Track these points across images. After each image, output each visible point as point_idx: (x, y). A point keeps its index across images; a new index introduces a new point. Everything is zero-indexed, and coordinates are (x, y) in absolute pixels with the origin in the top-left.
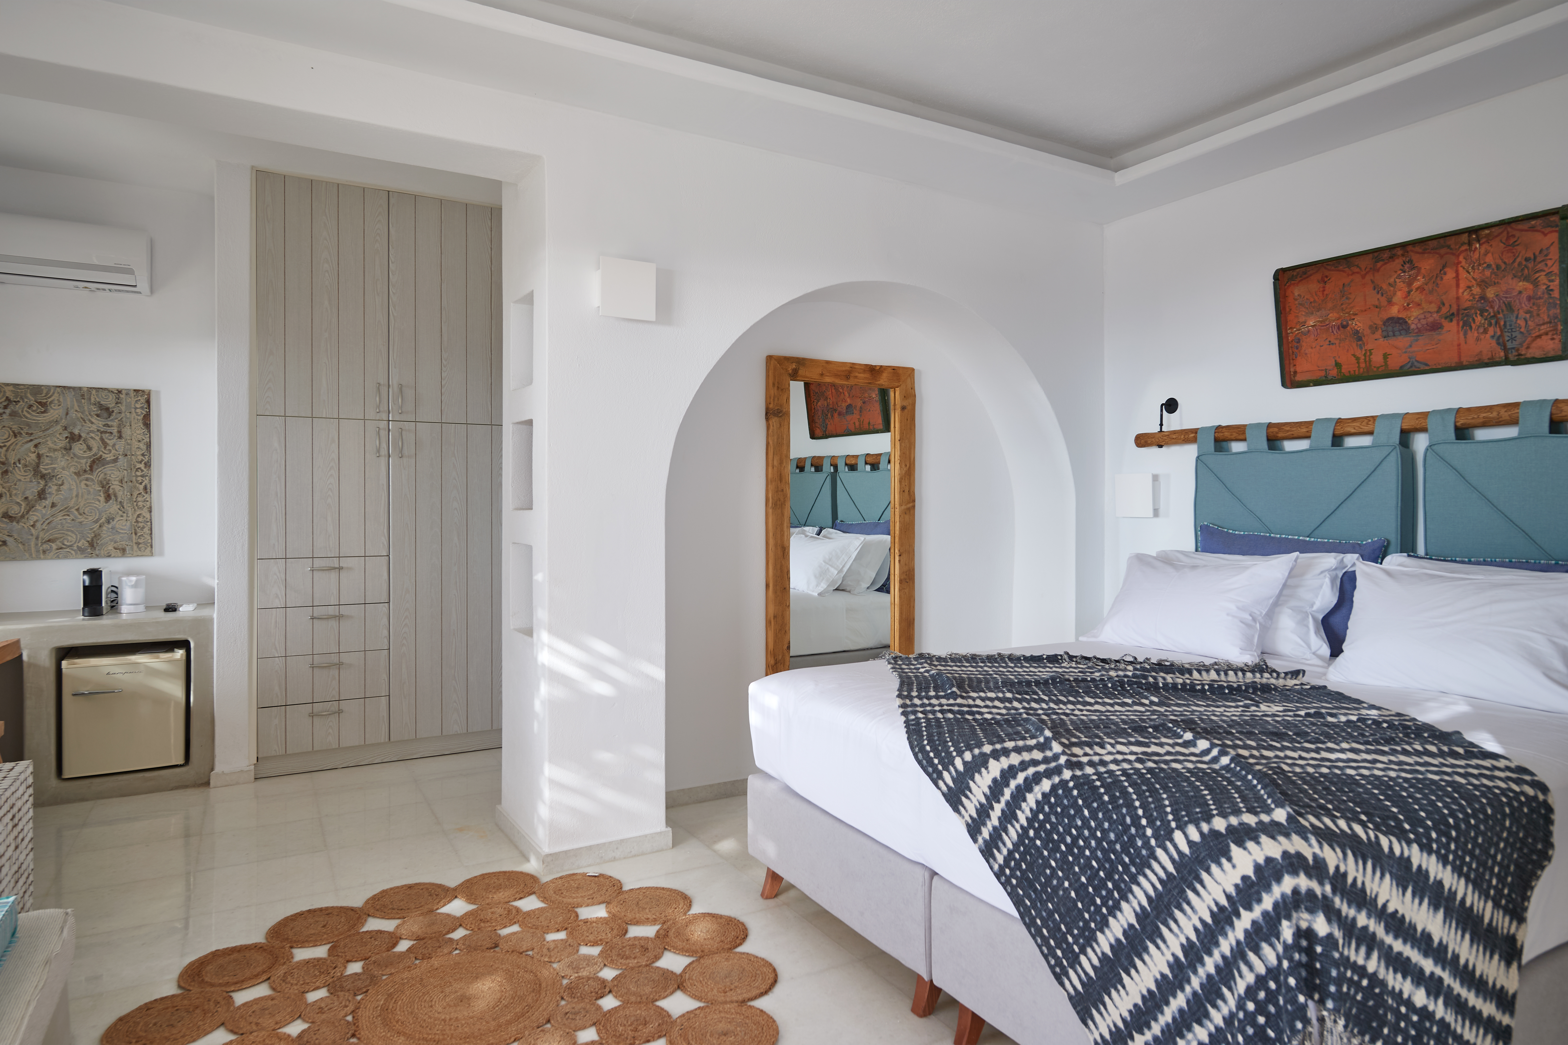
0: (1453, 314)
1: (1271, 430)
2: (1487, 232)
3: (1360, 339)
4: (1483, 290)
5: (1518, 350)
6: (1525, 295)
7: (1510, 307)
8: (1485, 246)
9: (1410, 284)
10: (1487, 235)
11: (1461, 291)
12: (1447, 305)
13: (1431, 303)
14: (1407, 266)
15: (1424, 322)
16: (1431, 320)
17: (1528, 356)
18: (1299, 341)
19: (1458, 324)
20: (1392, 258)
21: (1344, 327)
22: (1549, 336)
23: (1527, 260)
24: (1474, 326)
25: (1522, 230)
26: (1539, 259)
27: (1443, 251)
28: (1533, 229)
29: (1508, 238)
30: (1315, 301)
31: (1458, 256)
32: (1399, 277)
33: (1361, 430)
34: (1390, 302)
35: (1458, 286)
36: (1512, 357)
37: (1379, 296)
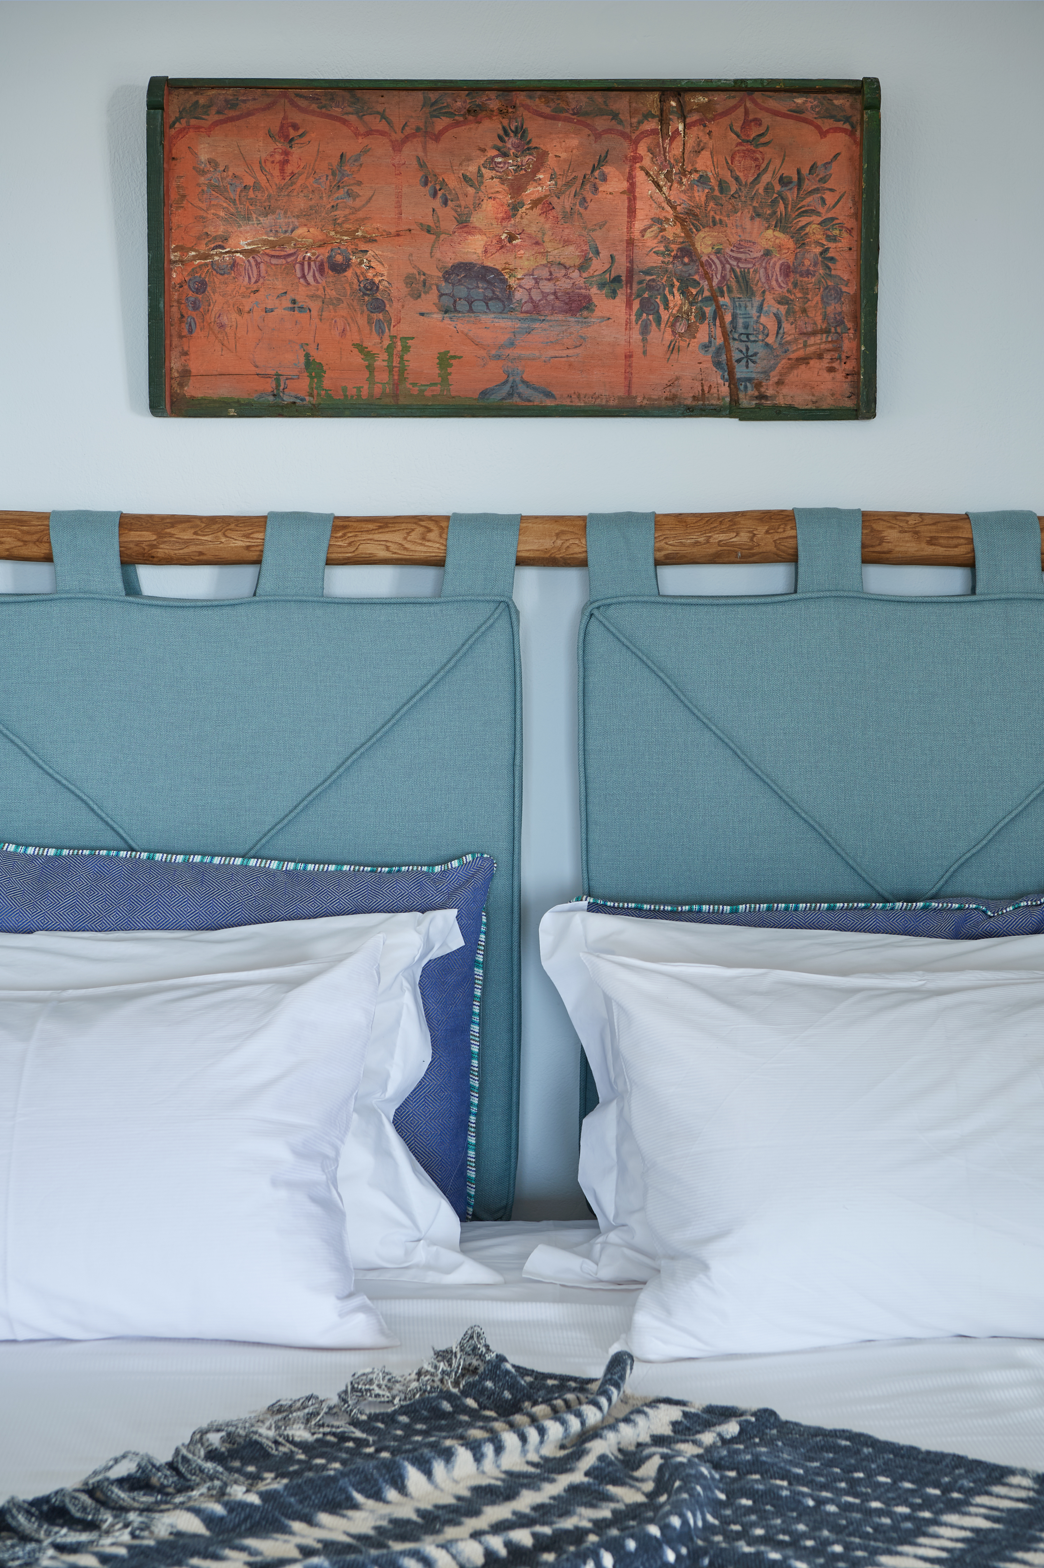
0: (617, 279)
1: (136, 535)
2: (702, 99)
3: (378, 306)
4: (689, 235)
5: (758, 385)
6: (777, 261)
7: (745, 284)
8: (695, 131)
9: (517, 188)
10: (702, 108)
11: (638, 226)
12: (604, 254)
13: (567, 242)
14: (511, 141)
15: (548, 287)
16: (564, 284)
17: (781, 401)
19: (629, 305)
20: (475, 113)
21: (339, 268)
22: (825, 363)
23: (784, 181)
24: (665, 315)
25: (776, 113)
26: (808, 185)
27: (601, 123)
28: (796, 115)
29: (746, 124)
30: (257, 187)
31: (636, 142)
32: (491, 164)
33: (403, 552)
34: (464, 224)
35: (632, 212)
36: (745, 402)
37: (437, 203)
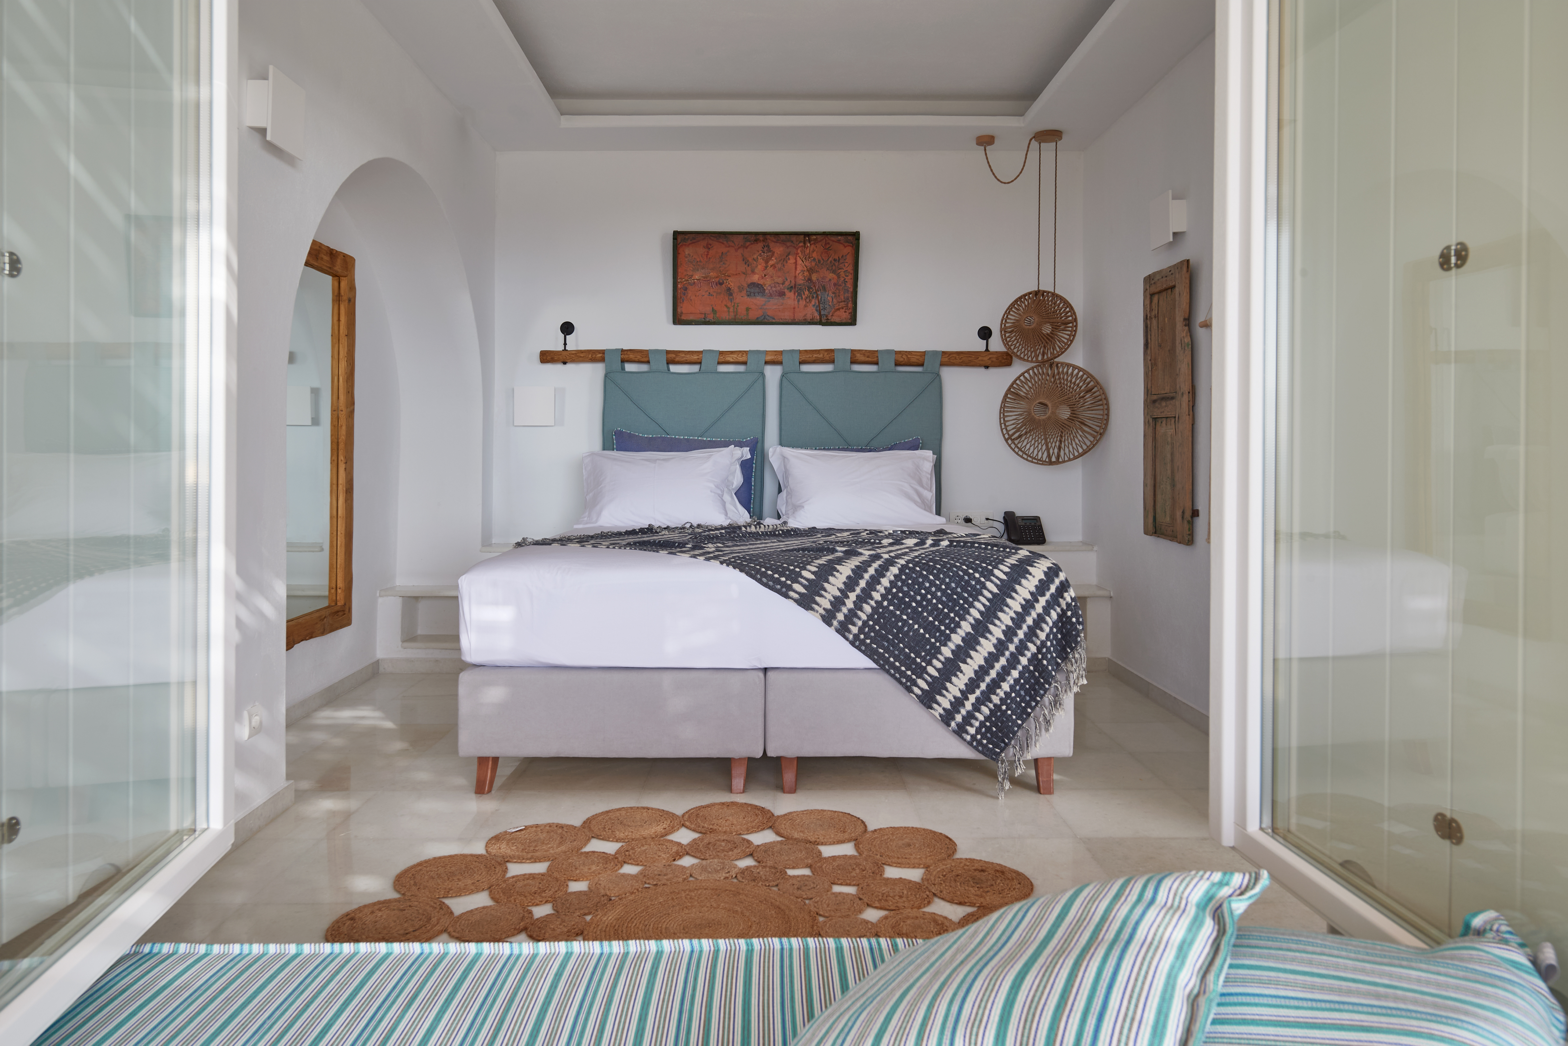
0: (792, 287)
1: (670, 355)
2: (814, 237)
3: (731, 294)
4: (810, 275)
5: (827, 316)
6: (832, 282)
7: (824, 289)
8: (813, 246)
9: (767, 262)
10: (815, 240)
11: (797, 272)
12: (789, 280)
13: (779, 277)
14: (766, 249)
15: (774, 289)
16: (778, 288)
17: (832, 320)
18: (686, 289)
19: (795, 294)
20: (756, 241)
21: (721, 284)
22: (844, 310)
23: (835, 260)
24: (804, 297)
25: (833, 241)
26: (841, 261)
27: (789, 244)
28: (839, 242)
29: (826, 244)
30: (700, 261)
31: (797, 249)
32: (760, 255)
33: (737, 360)
34: (753, 272)
35: (796, 268)
36: (824, 321)
37: (746, 266)
